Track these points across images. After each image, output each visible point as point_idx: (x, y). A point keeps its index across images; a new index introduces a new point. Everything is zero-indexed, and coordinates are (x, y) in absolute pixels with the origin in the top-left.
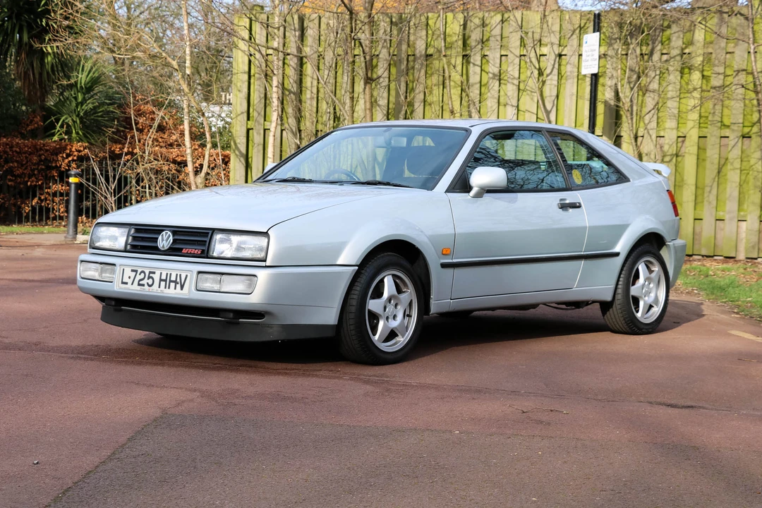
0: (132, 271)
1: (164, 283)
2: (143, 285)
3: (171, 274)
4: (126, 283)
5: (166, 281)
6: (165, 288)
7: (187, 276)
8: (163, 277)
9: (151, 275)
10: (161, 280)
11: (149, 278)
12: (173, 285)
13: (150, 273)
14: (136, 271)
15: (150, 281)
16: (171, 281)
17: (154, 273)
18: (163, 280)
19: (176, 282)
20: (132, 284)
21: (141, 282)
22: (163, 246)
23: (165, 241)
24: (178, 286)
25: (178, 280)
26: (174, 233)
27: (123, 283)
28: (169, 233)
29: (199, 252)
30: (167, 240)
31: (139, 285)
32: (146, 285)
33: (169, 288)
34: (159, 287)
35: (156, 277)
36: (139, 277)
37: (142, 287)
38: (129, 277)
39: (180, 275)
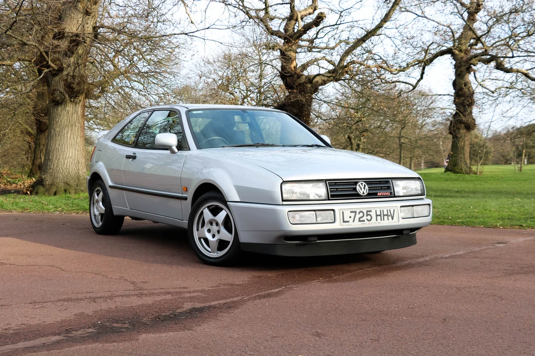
0: (351, 212)
1: (380, 217)
2: (364, 221)
3: (383, 210)
4: (348, 222)
5: (381, 215)
6: (381, 220)
7: (394, 210)
8: (378, 213)
9: (368, 213)
10: (377, 215)
11: (367, 215)
12: (386, 217)
13: (367, 211)
14: (355, 212)
15: (369, 218)
16: (384, 215)
17: (371, 211)
18: (378, 215)
19: (387, 215)
20: (353, 221)
21: (361, 219)
22: (363, 193)
23: (362, 189)
24: (390, 218)
25: (389, 214)
26: (368, 183)
27: (344, 222)
28: (364, 183)
29: (389, 194)
30: (364, 188)
31: (360, 221)
32: (366, 220)
33: (384, 220)
34: (377, 220)
35: (373, 214)
36: (358, 216)
37: (363, 222)
38: (350, 217)
39: (390, 210)
